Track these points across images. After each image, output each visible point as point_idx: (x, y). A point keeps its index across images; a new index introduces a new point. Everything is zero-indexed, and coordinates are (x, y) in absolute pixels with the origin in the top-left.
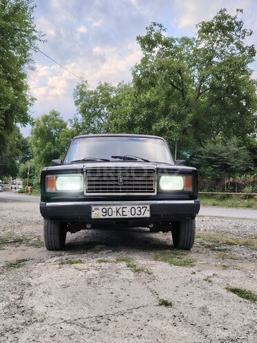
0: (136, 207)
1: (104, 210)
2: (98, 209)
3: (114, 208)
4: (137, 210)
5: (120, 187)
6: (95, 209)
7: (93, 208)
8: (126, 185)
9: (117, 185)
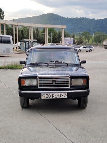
0: (61, 94)
1: (47, 95)
2: (44, 95)
3: (51, 94)
4: (61, 95)
5: (54, 85)
6: (43, 95)
7: (42, 94)
8: (56, 84)
9: (53, 84)
